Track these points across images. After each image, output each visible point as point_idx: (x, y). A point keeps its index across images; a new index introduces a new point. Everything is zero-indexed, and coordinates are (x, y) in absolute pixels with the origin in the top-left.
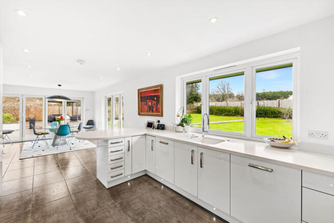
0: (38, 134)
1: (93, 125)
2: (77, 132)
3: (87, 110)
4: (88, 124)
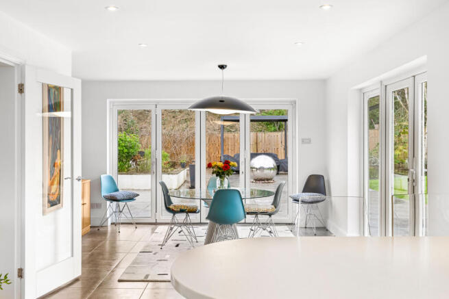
0: (174, 212)
1: (324, 193)
2: (270, 215)
3: (303, 141)
4: (307, 189)
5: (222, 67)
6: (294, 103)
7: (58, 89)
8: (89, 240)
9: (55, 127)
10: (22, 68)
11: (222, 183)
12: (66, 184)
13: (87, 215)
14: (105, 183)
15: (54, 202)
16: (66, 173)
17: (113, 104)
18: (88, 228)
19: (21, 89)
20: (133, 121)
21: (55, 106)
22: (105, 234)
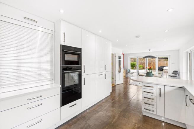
0: (140, 75)
5: (149, 50)
6: (170, 55)
7: (120, 56)
8: (125, 79)
9: (120, 61)
10: (115, 54)
11: (149, 71)
12: (121, 69)
13: (125, 75)
14: (128, 70)
15: (120, 72)
16: (121, 68)
17: (129, 57)
18: (125, 77)
19: (115, 57)
20: (134, 60)
21: (120, 58)
22: (128, 78)
